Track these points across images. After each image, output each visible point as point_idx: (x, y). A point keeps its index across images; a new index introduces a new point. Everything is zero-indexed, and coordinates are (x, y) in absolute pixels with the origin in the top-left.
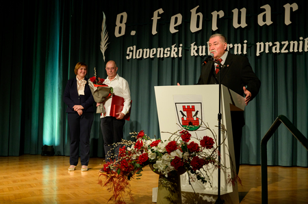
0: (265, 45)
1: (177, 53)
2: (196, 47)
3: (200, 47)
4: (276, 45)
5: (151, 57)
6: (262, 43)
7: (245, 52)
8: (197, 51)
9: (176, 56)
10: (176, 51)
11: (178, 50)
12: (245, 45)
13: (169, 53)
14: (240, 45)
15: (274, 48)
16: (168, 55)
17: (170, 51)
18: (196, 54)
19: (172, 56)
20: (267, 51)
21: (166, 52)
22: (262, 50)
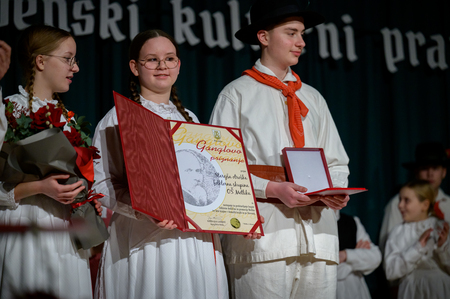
0: (406, 42)
1: (124, 25)
2: (189, 12)
3: (205, 16)
4: (435, 44)
5: (21, 25)
6: (397, 33)
7: (352, 56)
8: (198, 29)
9: (119, 37)
10: (118, 15)
11: (126, 15)
12: (349, 31)
13: (90, 20)
14: (332, 28)
15: (430, 53)
16: (89, 29)
17: (96, 13)
18: (194, 41)
19: (104, 34)
20: (414, 61)
21: (77, 15)
22: (401, 56)
